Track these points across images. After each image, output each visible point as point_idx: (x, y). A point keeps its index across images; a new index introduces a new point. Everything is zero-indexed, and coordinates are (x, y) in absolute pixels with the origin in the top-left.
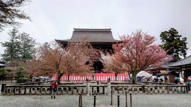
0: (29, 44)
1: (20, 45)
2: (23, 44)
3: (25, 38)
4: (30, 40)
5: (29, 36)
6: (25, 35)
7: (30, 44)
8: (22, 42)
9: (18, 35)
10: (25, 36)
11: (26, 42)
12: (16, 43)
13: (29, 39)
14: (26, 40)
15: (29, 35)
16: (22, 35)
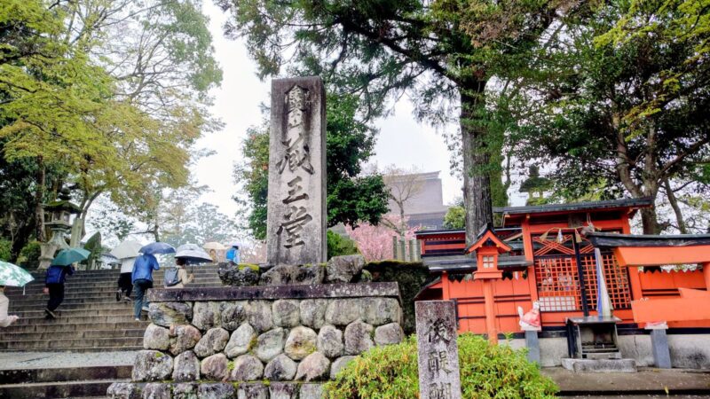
0: (218, 232)
1: (196, 237)
2: (202, 233)
3: (207, 217)
4: (219, 222)
5: (218, 211)
6: (208, 208)
7: (220, 232)
8: (200, 228)
9: (190, 212)
10: (207, 211)
11: (211, 228)
12: (185, 233)
13: (217, 218)
14: (211, 223)
15: (217, 207)
16: (200, 208)
